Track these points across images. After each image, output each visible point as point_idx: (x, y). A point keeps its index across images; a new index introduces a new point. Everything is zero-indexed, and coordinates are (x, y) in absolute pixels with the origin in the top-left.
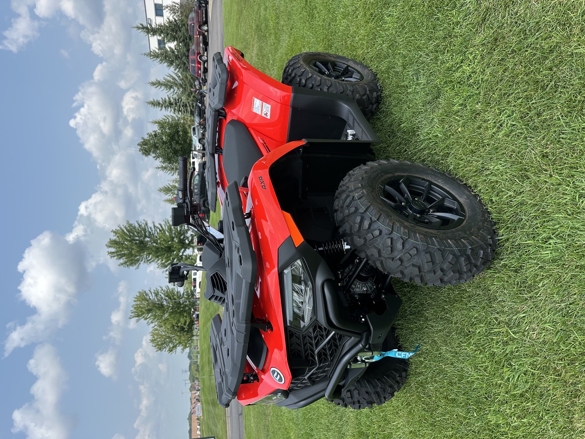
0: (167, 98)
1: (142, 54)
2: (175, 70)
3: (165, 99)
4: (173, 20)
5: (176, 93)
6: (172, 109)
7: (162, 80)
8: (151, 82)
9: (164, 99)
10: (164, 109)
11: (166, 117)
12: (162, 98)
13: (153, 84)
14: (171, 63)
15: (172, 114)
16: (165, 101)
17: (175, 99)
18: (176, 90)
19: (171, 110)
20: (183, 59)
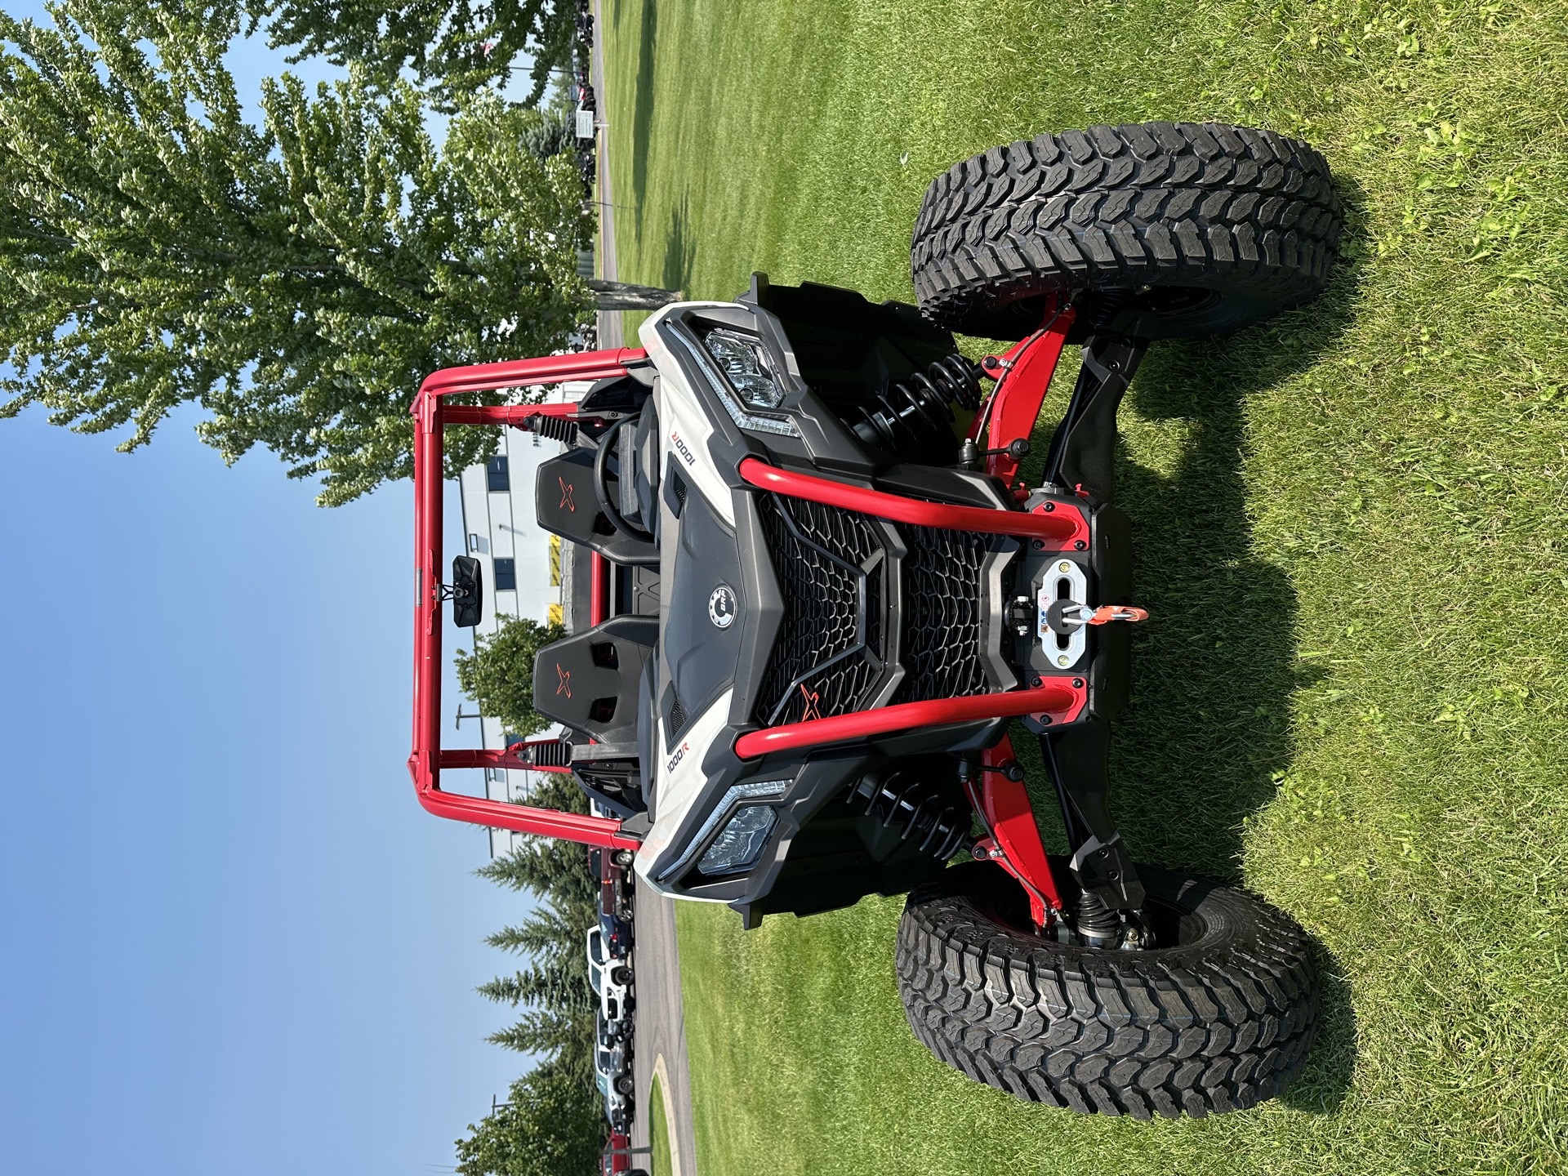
0: (531, 971)
1: (474, 873)
2: (555, 899)
3: (526, 972)
4: (551, 785)
5: (554, 956)
6: (544, 998)
7: (519, 927)
8: (491, 936)
9: (522, 973)
10: (522, 1001)
11: (527, 1018)
12: (518, 973)
13: (497, 941)
14: (544, 883)
15: (543, 1008)
16: (527, 980)
17: (552, 971)
18: (555, 948)
19: (542, 1002)
20: (573, 871)
